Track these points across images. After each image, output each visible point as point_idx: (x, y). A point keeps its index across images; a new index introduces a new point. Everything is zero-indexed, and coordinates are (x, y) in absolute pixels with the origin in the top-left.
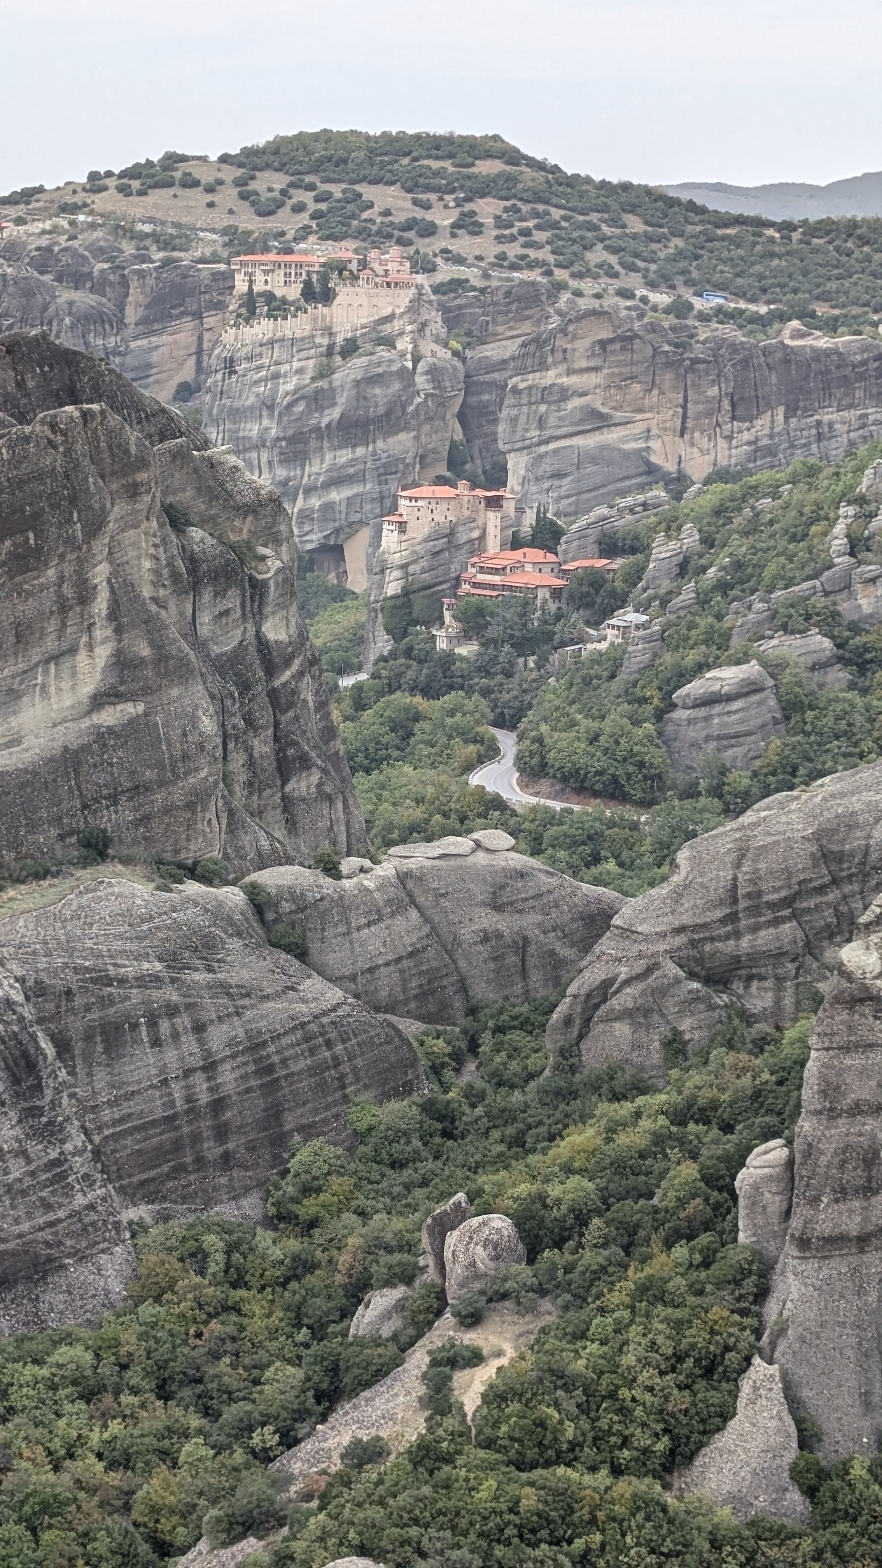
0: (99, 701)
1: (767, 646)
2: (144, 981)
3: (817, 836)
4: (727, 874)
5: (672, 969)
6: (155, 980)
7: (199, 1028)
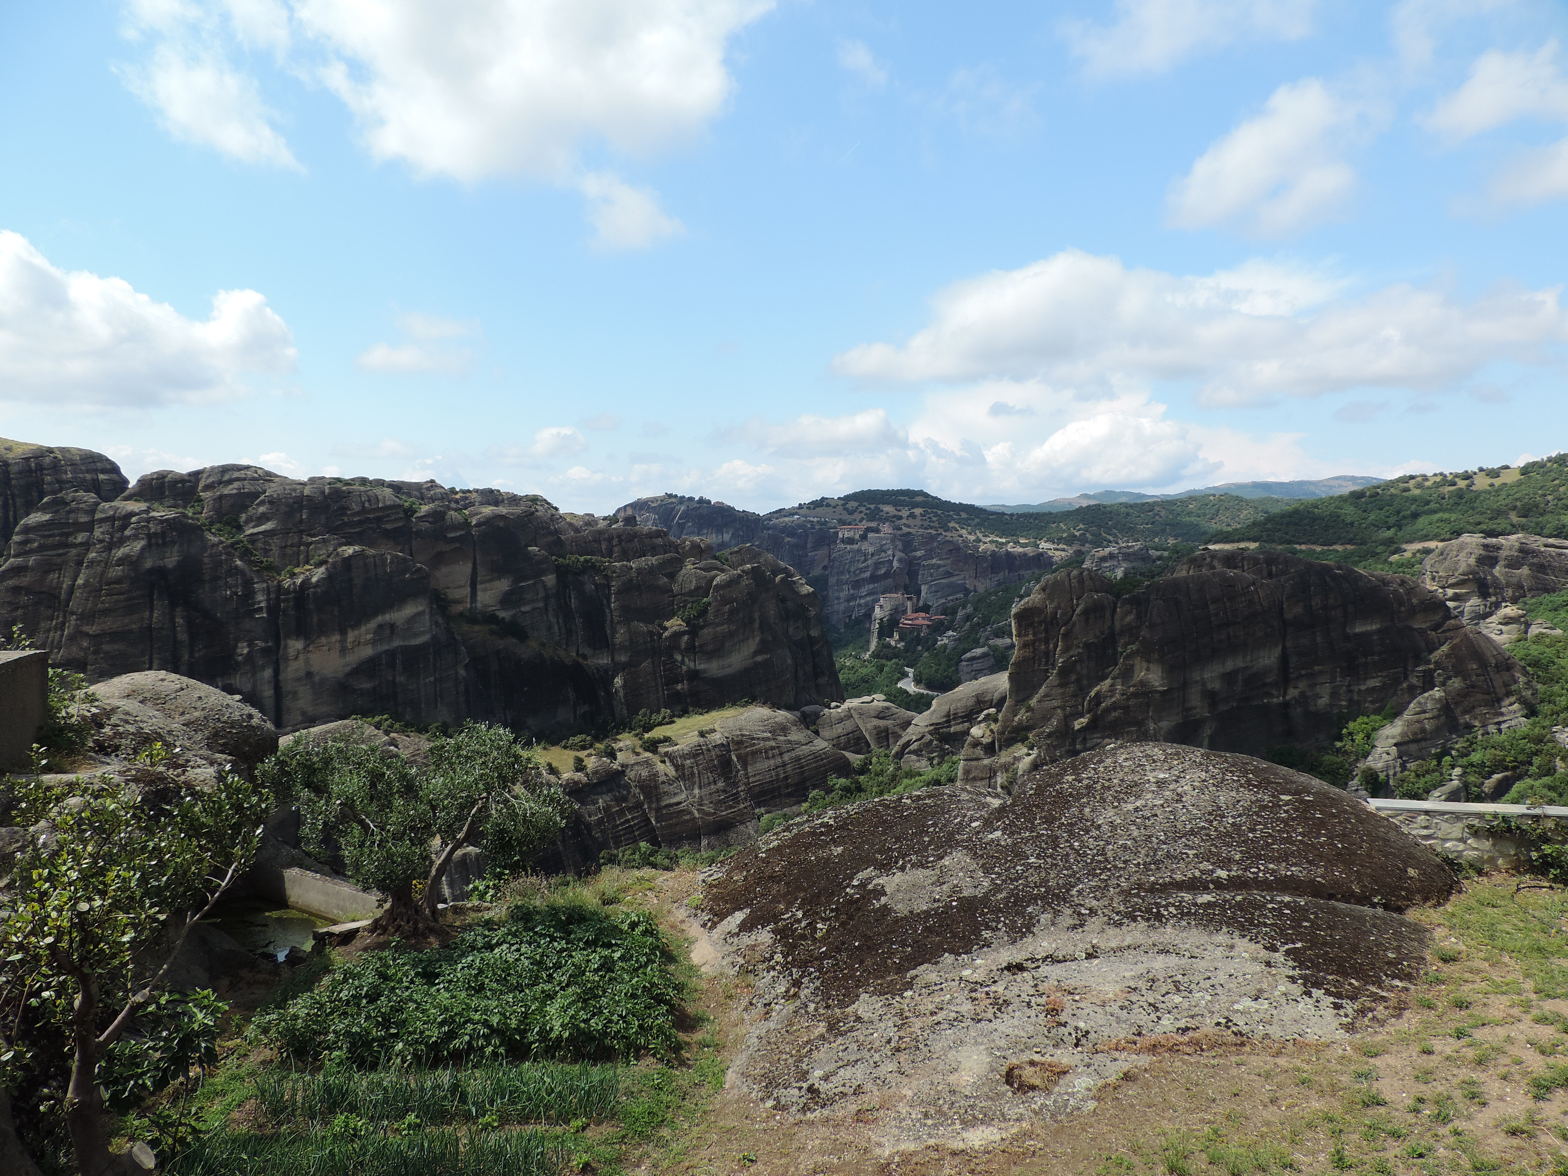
0: (756, 653)
1: (991, 642)
2: (765, 739)
3: (977, 696)
4: (947, 707)
5: (929, 737)
6: (768, 739)
7: (781, 754)
